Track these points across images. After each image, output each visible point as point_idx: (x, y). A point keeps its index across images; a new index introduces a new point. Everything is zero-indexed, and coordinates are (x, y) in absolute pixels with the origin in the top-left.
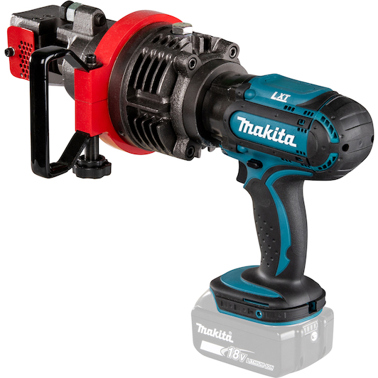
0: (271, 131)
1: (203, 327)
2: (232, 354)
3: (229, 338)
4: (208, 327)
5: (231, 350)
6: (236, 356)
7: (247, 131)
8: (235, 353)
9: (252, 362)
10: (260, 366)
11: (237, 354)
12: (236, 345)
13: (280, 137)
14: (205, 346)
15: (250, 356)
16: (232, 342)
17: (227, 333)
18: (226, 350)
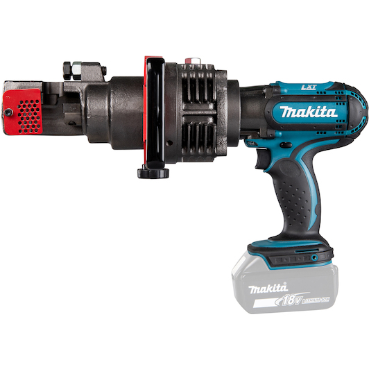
0: (313, 110)
1: (256, 288)
2: (287, 301)
3: (284, 288)
4: (260, 286)
5: (286, 298)
6: (291, 301)
7: (291, 115)
8: (291, 299)
9: (308, 301)
10: (317, 302)
11: (293, 300)
12: (290, 292)
13: (323, 113)
14: (258, 303)
15: (306, 297)
16: (287, 290)
17: (282, 285)
18: (281, 299)
